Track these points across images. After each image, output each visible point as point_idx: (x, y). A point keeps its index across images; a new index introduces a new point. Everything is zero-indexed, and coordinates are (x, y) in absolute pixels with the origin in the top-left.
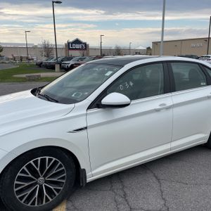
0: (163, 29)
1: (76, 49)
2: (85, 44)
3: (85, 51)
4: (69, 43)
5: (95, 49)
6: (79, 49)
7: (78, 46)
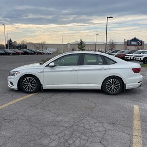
6: (136, 45)
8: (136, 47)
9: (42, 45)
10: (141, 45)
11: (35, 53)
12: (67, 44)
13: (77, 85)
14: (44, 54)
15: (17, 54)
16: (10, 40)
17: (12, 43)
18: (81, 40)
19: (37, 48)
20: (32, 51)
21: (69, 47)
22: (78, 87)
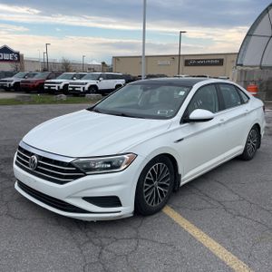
0: (144, 40)
1: (4, 61)
2: (18, 54)
3: (19, 64)
5: (33, 62)
6: (9, 60)
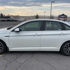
1: (62, 17)
2: (66, 16)
3: (66, 18)
4: (60, 15)
7: (63, 16)
8: (64, 18)
9: (18, 17)
10: (66, 17)
11: (13, 21)
12: (30, 17)
13: (39, 48)
14: (18, 21)
15: (4, 21)
16: (2, 14)
17: (3, 15)
18: (37, 14)
19: (15, 18)
20: (12, 19)
21: (31, 18)
22: (40, 49)
